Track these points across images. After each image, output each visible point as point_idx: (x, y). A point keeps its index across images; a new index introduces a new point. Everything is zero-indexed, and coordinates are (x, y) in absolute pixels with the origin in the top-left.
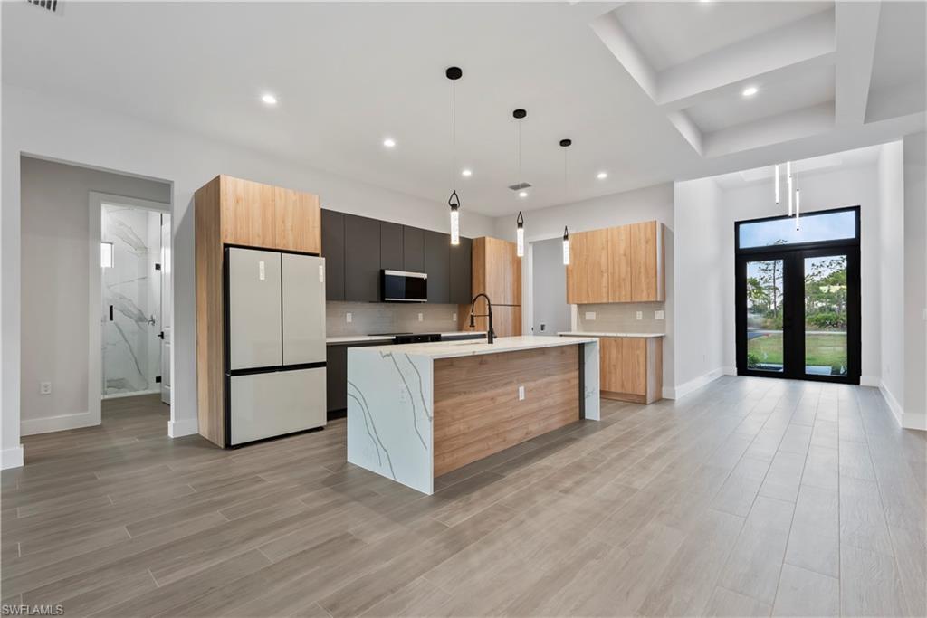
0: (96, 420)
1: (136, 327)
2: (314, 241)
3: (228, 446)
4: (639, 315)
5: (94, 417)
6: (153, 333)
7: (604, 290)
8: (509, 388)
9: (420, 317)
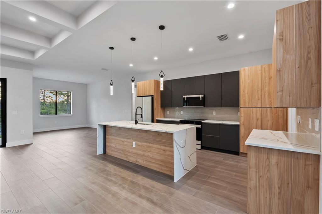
2: (152, 92)
8: (129, 141)
9: (214, 113)
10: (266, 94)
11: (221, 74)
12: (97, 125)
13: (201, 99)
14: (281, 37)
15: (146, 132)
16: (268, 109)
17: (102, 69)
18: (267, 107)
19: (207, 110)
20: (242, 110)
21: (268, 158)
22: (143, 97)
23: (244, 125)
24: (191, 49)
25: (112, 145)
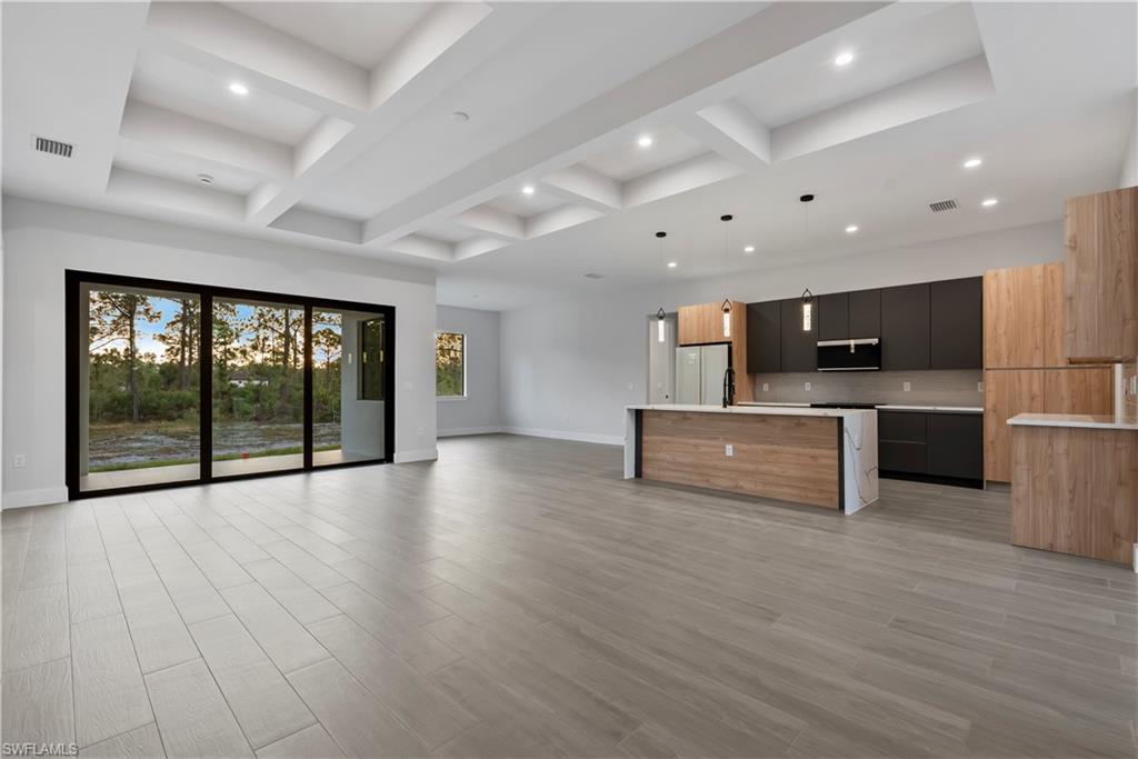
8: (714, 443)
9: (907, 386)
10: (1056, 334)
11: (930, 285)
12: (626, 411)
13: (853, 351)
14: (1073, 244)
15: (764, 421)
16: (1062, 371)
17: (588, 276)
18: (1059, 366)
19: (886, 378)
20: (989, 375)
21: (1050, 444)
22: (703, 347)
23: (995, 411)
24: (852, 229)
25: (661, 455)
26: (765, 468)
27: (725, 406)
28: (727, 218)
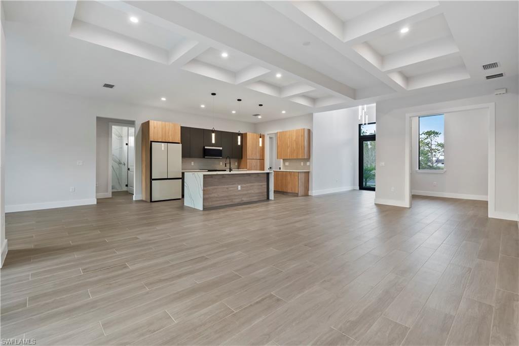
0: (110, 195)
1: (118, 167)
2: (178, 139)
3: (151, 201)
4: (302, 164)
5: (109, 195)
6: (125, 169)
7: (289, 154)
8: (234, 186)
25: (213, 195)
26: (249, 192)
27: (230, 171)
28: (239, 100)
